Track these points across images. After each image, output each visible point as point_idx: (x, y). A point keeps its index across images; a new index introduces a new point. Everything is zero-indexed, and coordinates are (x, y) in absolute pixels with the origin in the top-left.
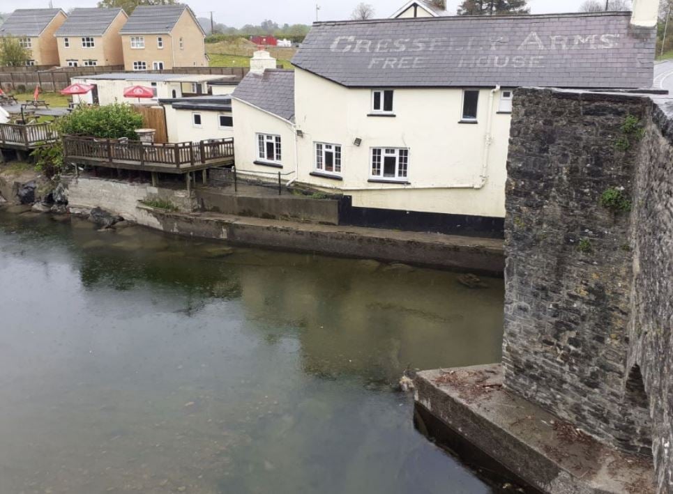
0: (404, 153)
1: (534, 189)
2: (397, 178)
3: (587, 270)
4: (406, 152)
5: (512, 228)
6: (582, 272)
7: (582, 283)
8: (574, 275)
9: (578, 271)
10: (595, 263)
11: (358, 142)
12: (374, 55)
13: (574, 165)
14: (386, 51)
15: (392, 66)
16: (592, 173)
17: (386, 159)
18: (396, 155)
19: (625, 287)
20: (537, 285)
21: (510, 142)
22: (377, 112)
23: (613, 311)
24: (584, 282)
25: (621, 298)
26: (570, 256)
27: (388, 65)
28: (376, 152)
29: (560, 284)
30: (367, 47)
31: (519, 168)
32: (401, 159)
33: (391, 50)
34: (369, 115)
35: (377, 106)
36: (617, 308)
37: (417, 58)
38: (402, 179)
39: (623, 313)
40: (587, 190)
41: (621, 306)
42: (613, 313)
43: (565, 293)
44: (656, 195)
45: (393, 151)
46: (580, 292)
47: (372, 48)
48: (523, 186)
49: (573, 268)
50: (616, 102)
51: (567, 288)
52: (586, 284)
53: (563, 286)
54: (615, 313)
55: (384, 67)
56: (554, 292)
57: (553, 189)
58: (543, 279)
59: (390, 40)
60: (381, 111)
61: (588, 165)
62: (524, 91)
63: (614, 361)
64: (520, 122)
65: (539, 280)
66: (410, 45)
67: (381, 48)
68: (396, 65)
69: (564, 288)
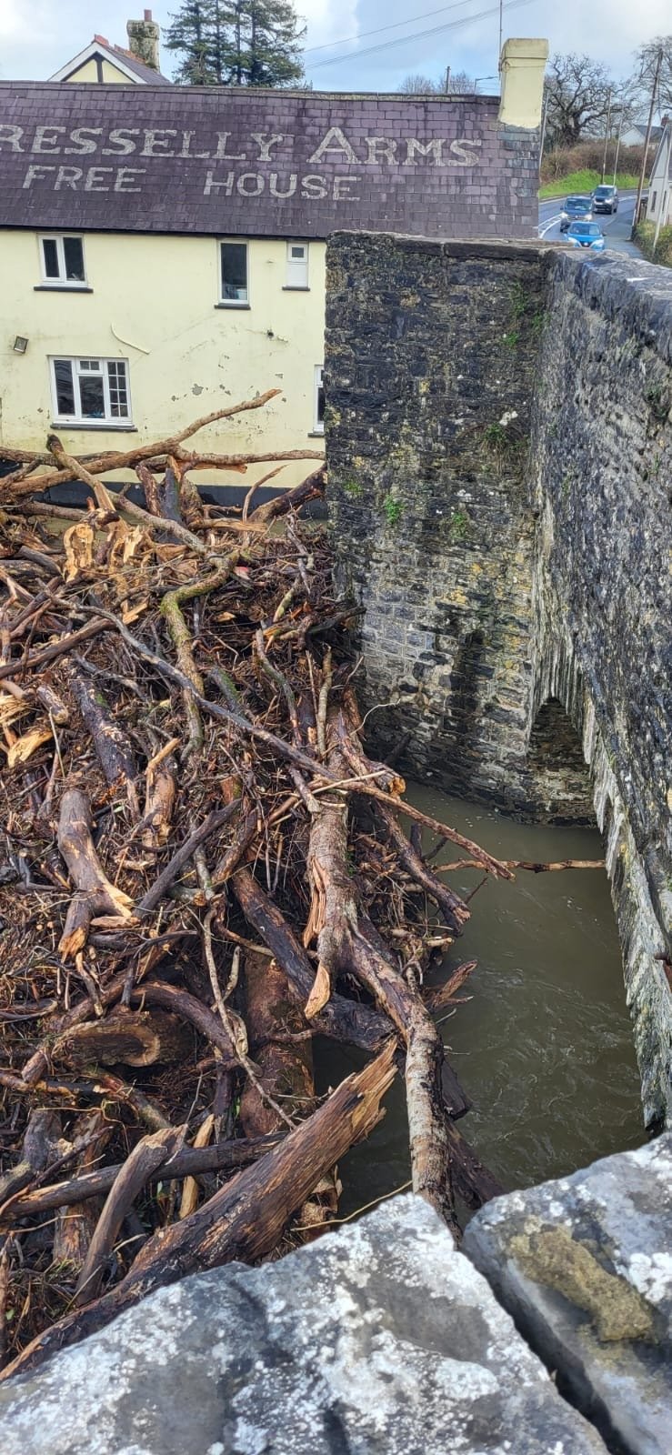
0: (118, 368)
1: (374, 422)
2: (108, 420)
3: (464, 560)
4: (122, 366)
5: (341, 496)
6: (456, 564)
7: (457, 582)
8: (445, 571)
9: (451, 563)
10: (477, 547)
11: (21, 344)
12: (32, 158)
13: (437, 377)
14: (57, 151)
15: (74, 186)
16: (465, 391)
17: (84, 381)
18: (103, 372)
19: (524, 582)
20: (387, 593)
21: (328, 337)
22: (53, 282)
23: (506, 624)
24: (460, 581)
25: (517, 602)
26: (437, 539)
27: (64, 183)
28: (62, 368)
29: (422, 590)
30: (14, 140)
31: (346, 387)
32: (112, 382)
33: (67, 151)
34: (37, 289)
35: (52, 270)
36: (512, 618)
37: (121, 171)
38: (119, 421)
39: (521, 625)
40: (459, 422)
41: (518, 614)
42: (507, 627)
43: (433, 602)
44: (586, 409)
45: (95, 366)
46: (456, 598)
47: (27, 145)
48: (353, 420)
49: (442, 558)
50: (500, 260)
51: (435, 594)
52: (464, 585)
53: (427, 592)
54: (510, 628)
55: (57, 187)
56: (413, 603)
57: (405, 422)
58: (395, 582)
59: (63, 130)
60: (62, 280)
61: (460, 377)
62: (344, 239)
63: (510, 704)
64: (341, 299)
65: (390, 585)
66: (103, 141)
67: (45, 145)
68: (81, 182)
69: (430, 595)
